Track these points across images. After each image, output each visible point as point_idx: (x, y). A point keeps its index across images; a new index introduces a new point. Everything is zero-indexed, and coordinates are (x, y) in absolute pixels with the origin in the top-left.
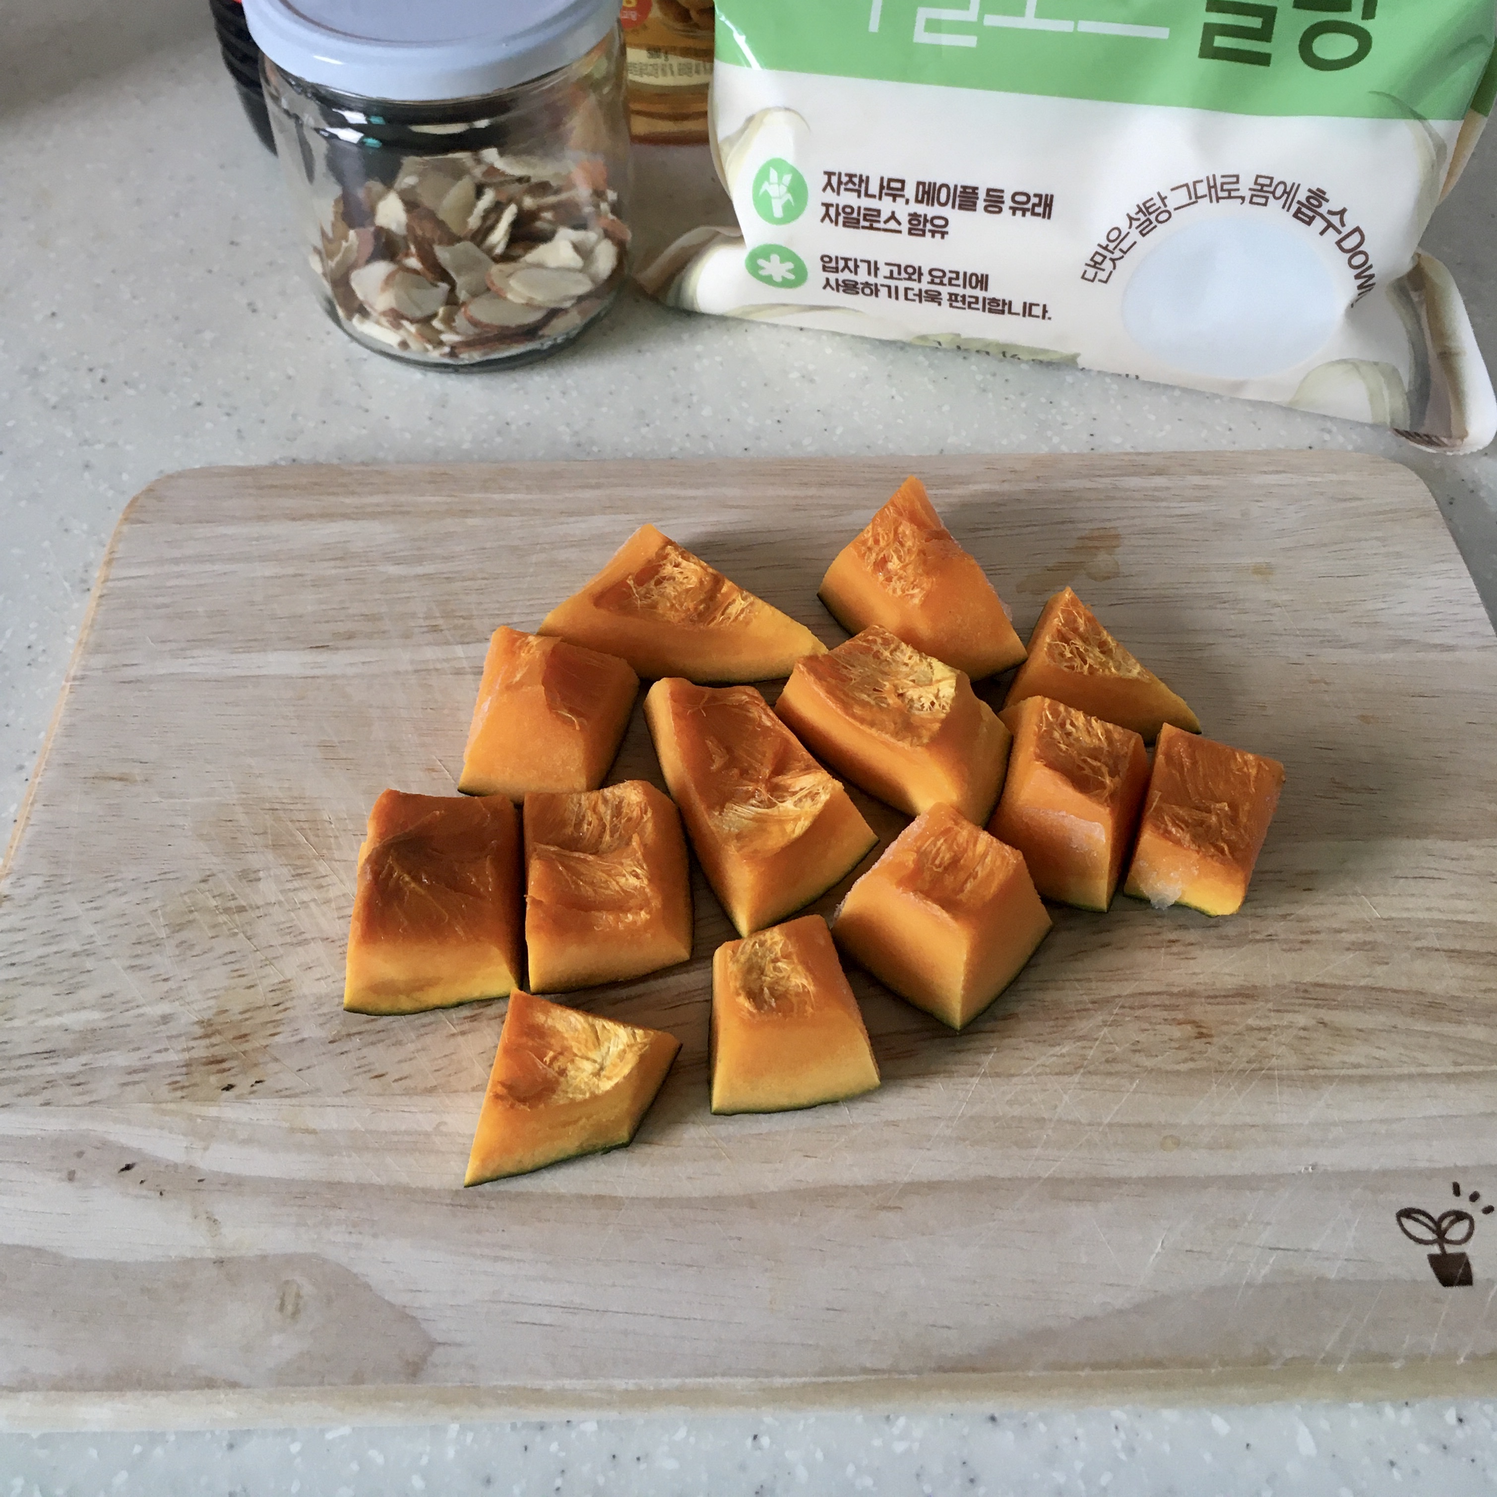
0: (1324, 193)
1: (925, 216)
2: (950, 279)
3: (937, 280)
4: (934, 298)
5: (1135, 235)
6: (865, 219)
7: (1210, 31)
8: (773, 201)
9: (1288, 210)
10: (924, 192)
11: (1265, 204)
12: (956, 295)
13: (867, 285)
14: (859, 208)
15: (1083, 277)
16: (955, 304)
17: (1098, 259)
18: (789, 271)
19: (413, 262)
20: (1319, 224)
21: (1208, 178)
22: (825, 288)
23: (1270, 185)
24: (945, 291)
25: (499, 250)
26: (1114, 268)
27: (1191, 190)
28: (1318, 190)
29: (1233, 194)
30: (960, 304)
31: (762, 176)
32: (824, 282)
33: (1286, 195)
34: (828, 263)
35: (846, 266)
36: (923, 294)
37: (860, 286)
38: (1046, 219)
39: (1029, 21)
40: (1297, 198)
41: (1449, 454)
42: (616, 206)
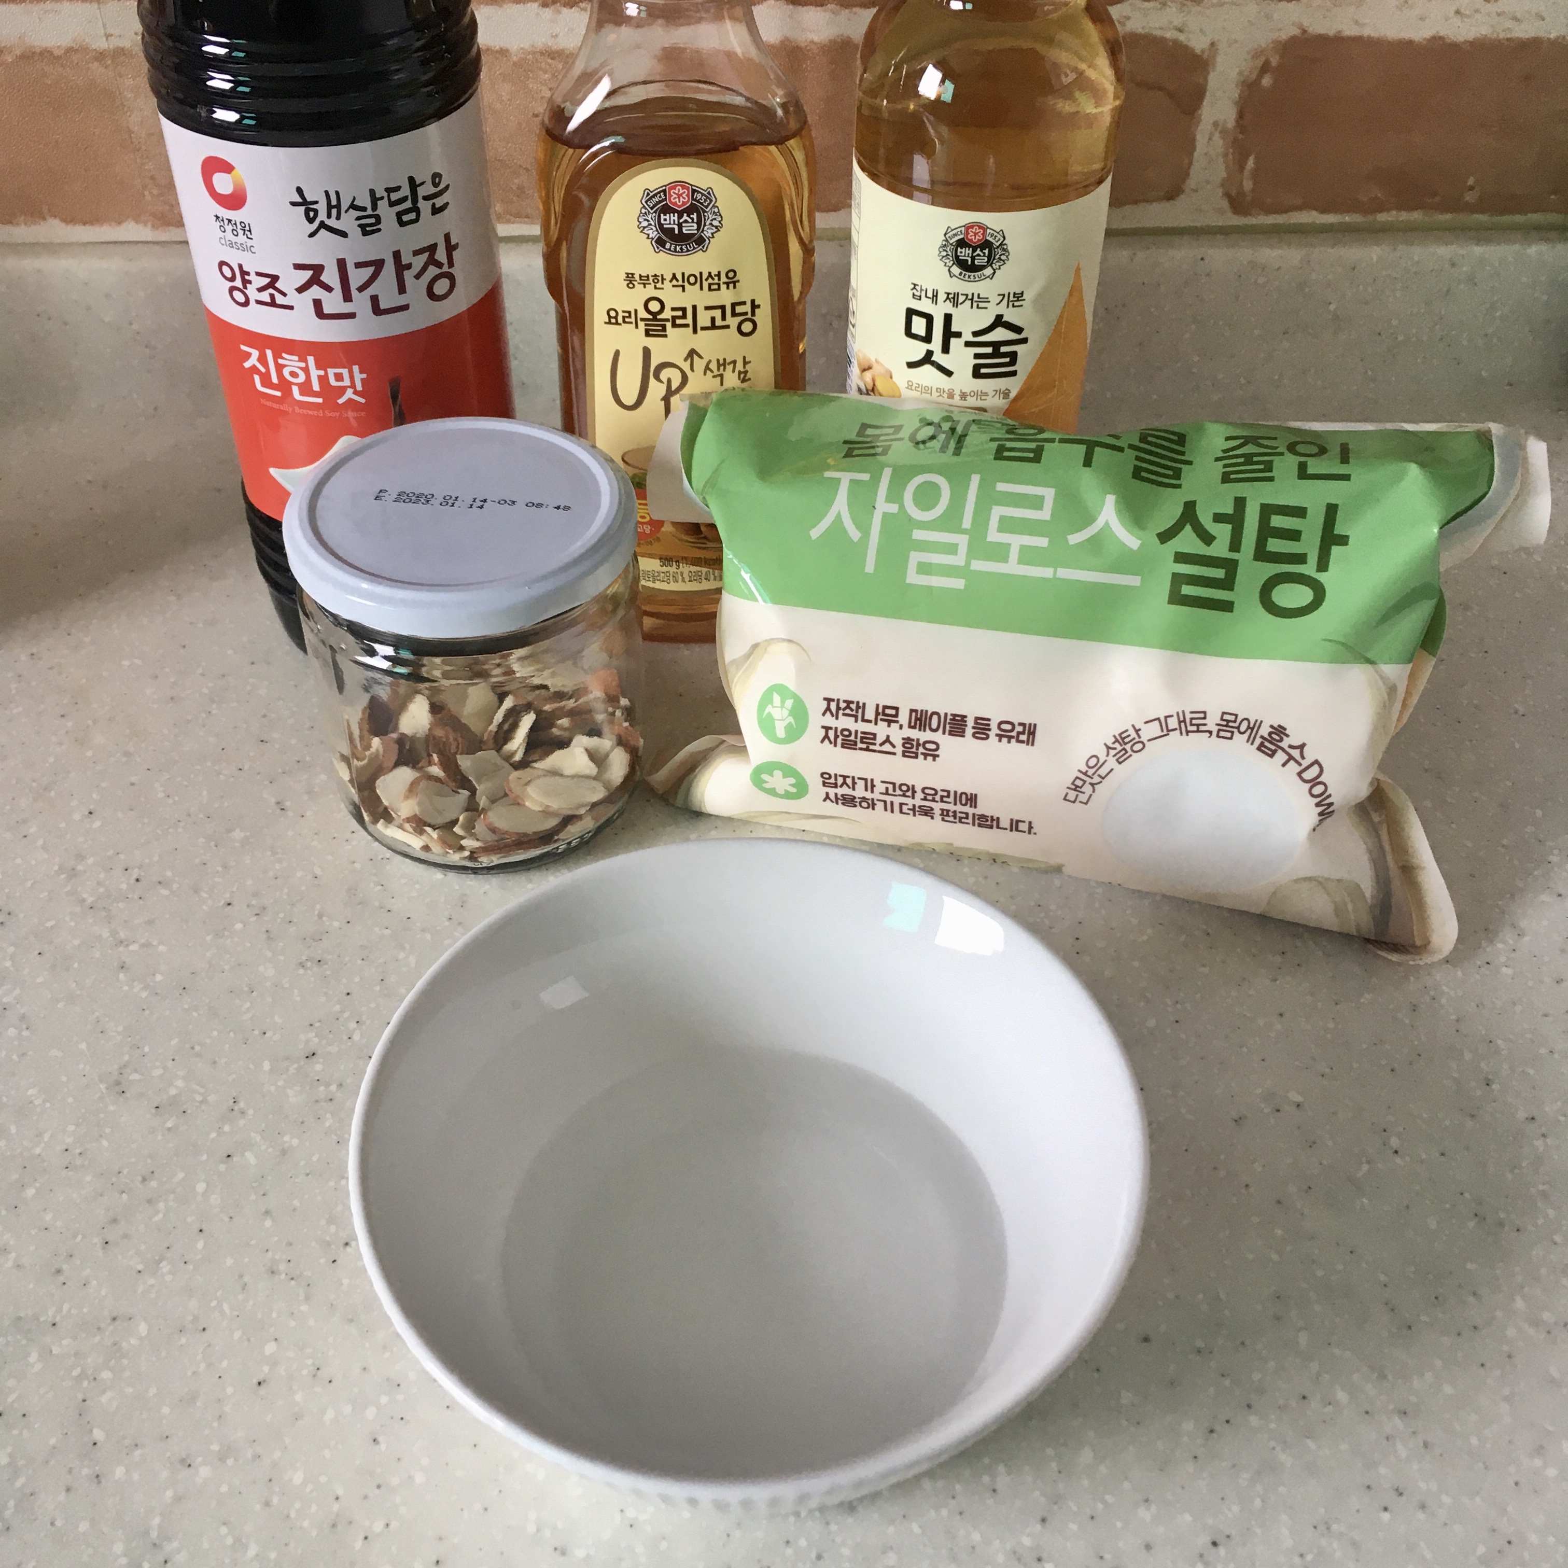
0: (1285, 729)
1: (918, 740)
2: (942, 797)
3: (930, 798)
4: (927, 812)
5: (1112, 762)
6: (862, 742)
7: (1178, 580)
9: (1252, 744)
10: (917, 719)
11: (1231, 738)
12: (948, 811)
13: (864, 799)
14: (856, 732)
15: (1065, 799)
16: (946, 818)
17: (1079, 783)
18: (792, 785)
19: (435, 770)
20: (1281, 757)
21: (1178, 714)
22: (825, 800)
23: (1235, 721)
24: (937, 807)
25: (518, 757)
26: (1094, 791)
27: (1163, 722)
28: (1279, 726)
29: (1202, 728)
30: (952, 819)
31: (766, 700)
32: (824, 796)
33: (1249, 731)
34: (827, 779)
35: (844, 783)
36: (917, 809)
37: (858, 800)
38: (1030, 747)
39: (1012, 567)
40: (1260, 733)
41: (1411, 963)
42: (629, 713)
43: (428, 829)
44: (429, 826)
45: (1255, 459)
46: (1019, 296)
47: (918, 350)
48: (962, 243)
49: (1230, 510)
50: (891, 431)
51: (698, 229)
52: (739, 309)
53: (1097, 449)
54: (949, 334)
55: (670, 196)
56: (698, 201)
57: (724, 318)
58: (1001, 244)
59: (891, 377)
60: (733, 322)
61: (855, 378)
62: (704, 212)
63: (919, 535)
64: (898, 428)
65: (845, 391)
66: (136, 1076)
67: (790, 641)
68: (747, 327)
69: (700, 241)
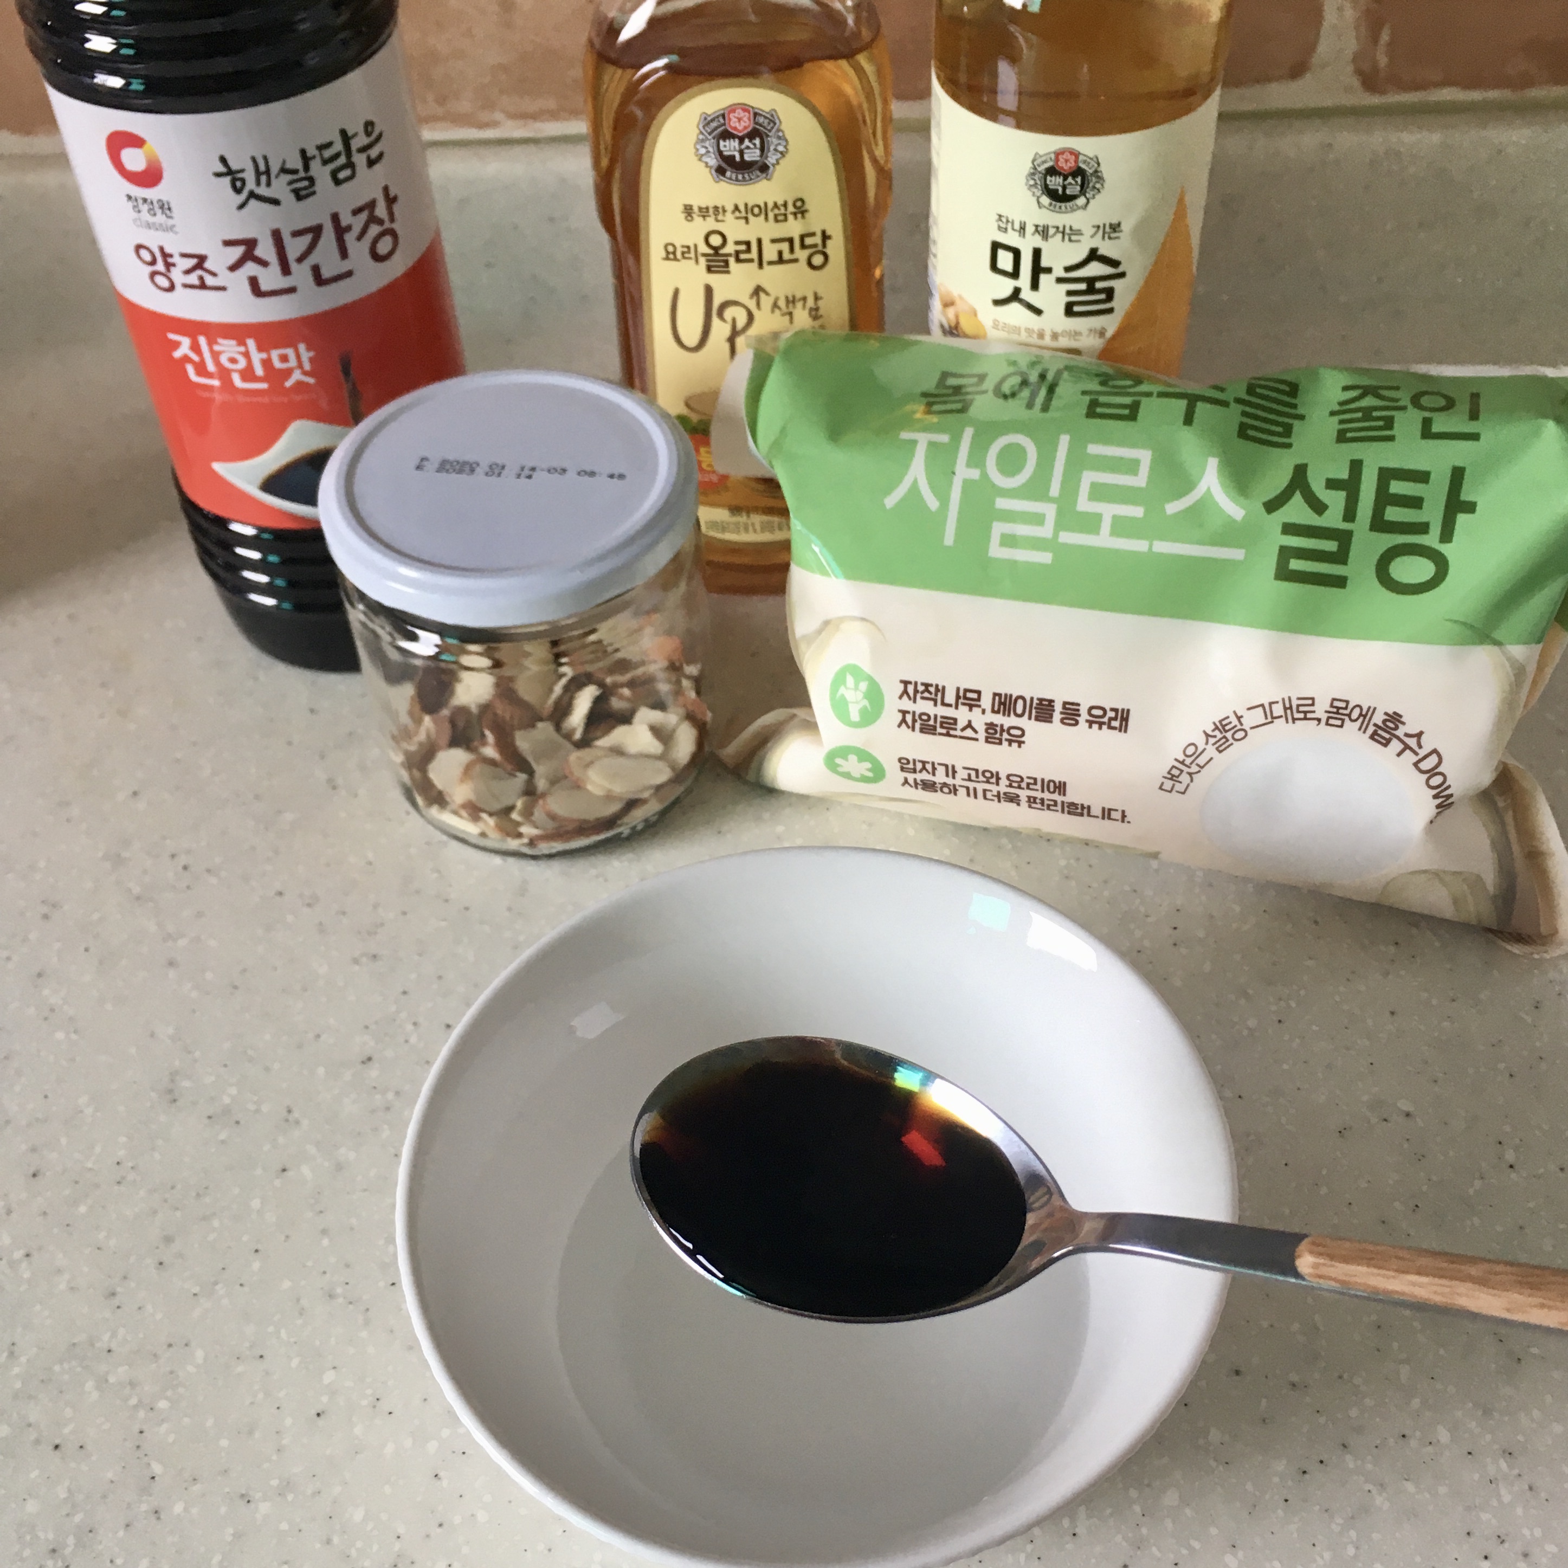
0: (1401, 716)
1: (1002, 726)
2: (1028, 784)
3: (1015, 785)
4: (1014, 799)
5: (1211, 751)
6: (942, 727)
7: (1285, 553)
8: (850, 705)
9: (1364, 732)
10: (1000, 703)
11: (1341, 726)
12: (1035, 798)
13: (945, 785)
14: (936, 716)
15: (1161, 788)
16: (1033, 805)
17: (1176, 772)
18: (869, 770)
19: (490, 751)
20: (1396, 746)
21: (1283, 700)
22: (903, 785)
23: (1346, 708)
24: (1023, 794)
25: (578, 735)
26: (1192, 781)
27: (1267, 710)
28: (1395, 713)
29: (1309, 716)
30: (1039, 806)
31: (839, 680)
32: (903, 781)
33: (1361, 719)
34: (905, 765)
35: (924, 768)
36: (1002, 795)
37: (940, 786)
38: (1122, 733)
39: (1104, 539)
40: (1372, 723)
41: (1536, 956)
42: (698, 682)
43: (484, 816)
44: (486, 812)
45: (1375, 414)
46: (1115, 227)
47: (1005, 287)
48: (1052, 171)
49: (1344, 475)
50: (975, 380)
51: (761, 156)
52: (808, 241)
53: (1200, 405)
54: (1038, 270)
55: (730, 120)
56: (761, 125)
57: (792, 250)
58: (1096, 171)
59: (975, 314)
60: (802, 255)
61: (937, 314)
62: (768, 136)
63: (1002, 503)
64: (982, 378)
65: (927, 331)
66: (186, 1084)
67: (863, 619)
68: (818, 259)
69: (764, 168)
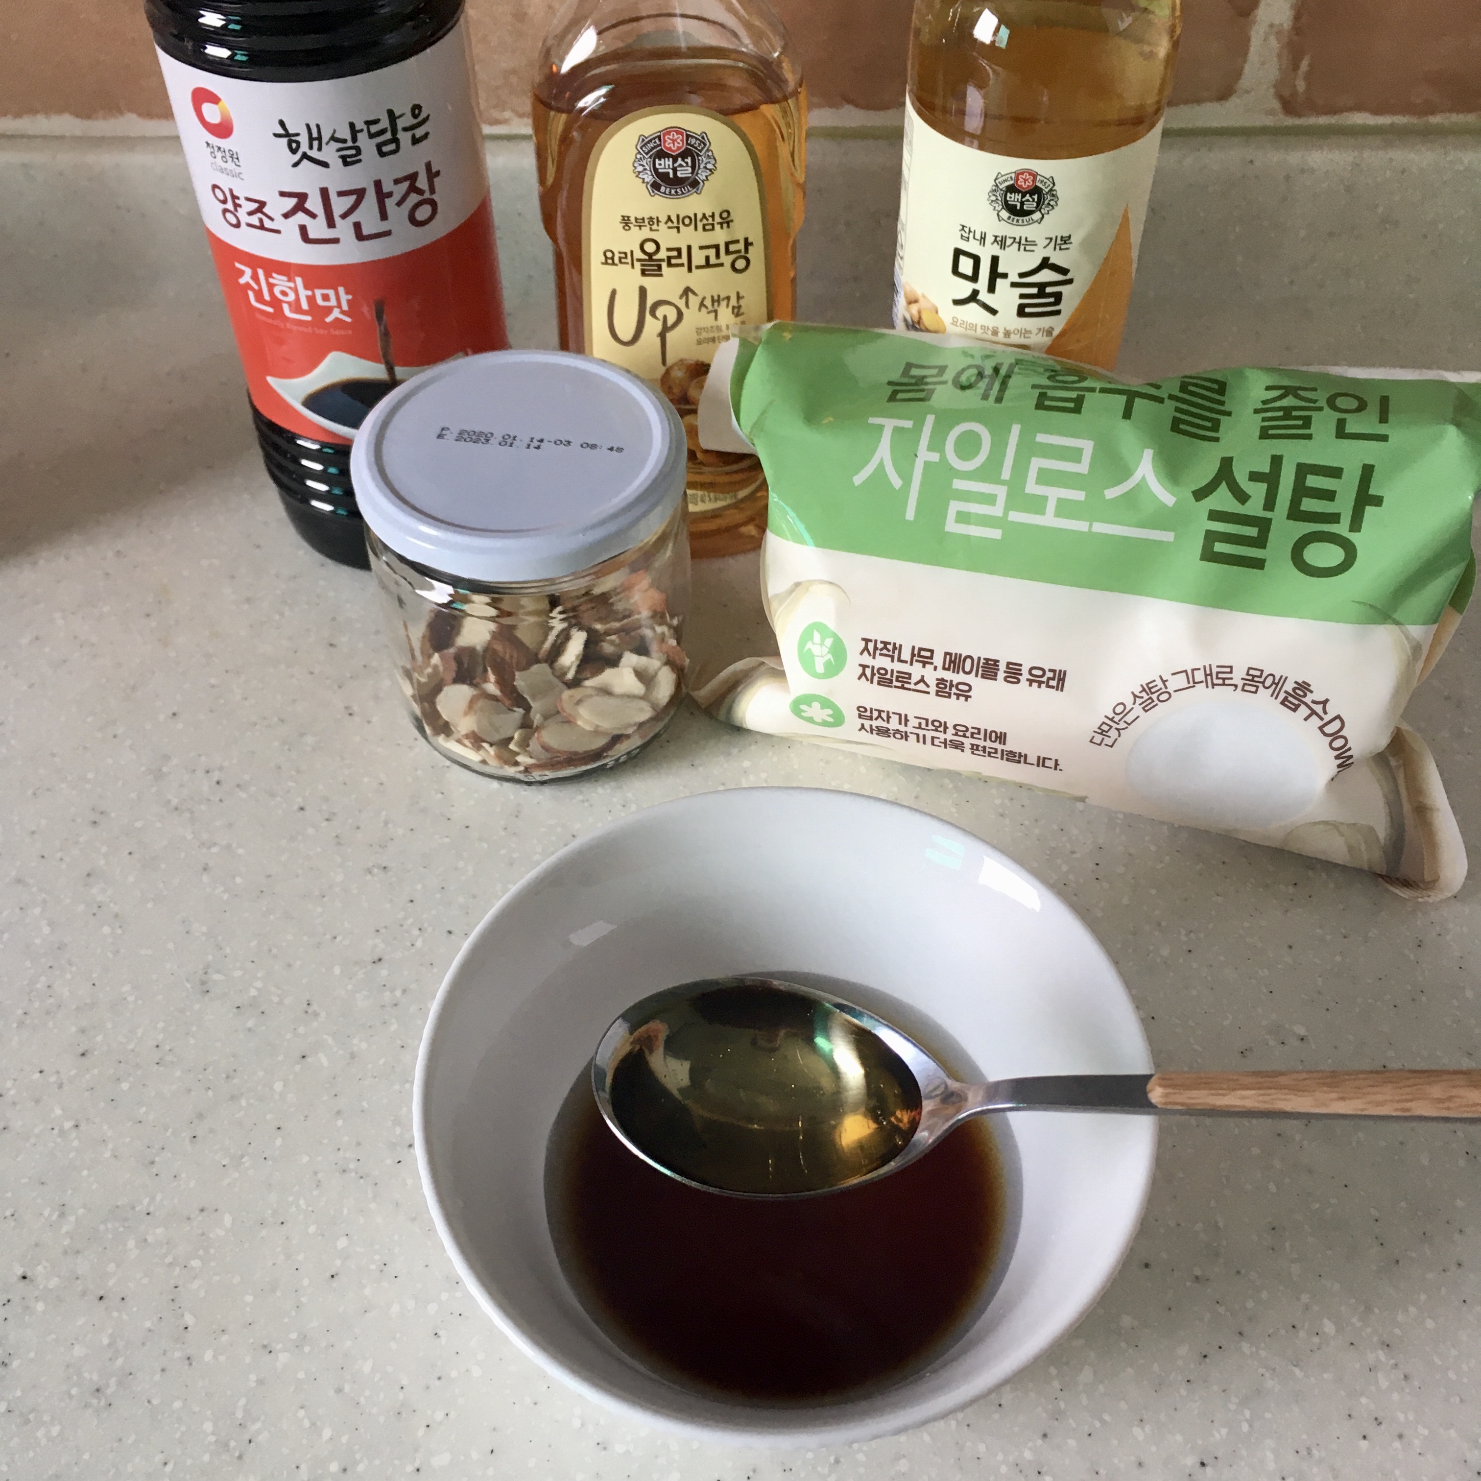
0: (1309, 685)
1: (951, 681)
2: (972, 734)
3: (961, 733)
4: (958, 746)
5: (1138, 710)
6: (897, 680)
7: (1211, 537)
8: (816, 659)
9: (1276, 698)
10: (951, 662)
11: (1256, 692)
12: (978, 746)
13: (897, 732)
14: (892, 671)
15: (1091, 741)
16: (976, 752)
17: (1105, 728)
19: (491, 687)
20: (1303, 711)
21: (1205, 667)
22: (860, 730)
23: (1260, 677)
24: (968, 742)
25: (570, 675)
26: (1119, 736)
27: (1189, 675)
28: (1304, 682)
29: (1227, 682)
30: (981, 753)
31: (806, 636)
32: (860, 726)
33: (1274, 686)
34: (862, 713)
35: (880, 716)
36: (948, 743)
37: (892, 732)
38: (1059, 691)
39: (1049, 519)
40: (1284, 689)
41: (1420, 900)
42: (678, 632)
43: (485, 745)
44: (487, 742)
45: (1294, 413)
46: (1066, 240)
47: (965, 289)
49: (1266, 469)
50: (934, 372)
53: (1137, 400)
54: (995, 275)
58: (1051, 190)
59: (937, 312)
61: (901, 309)
63: (959, 484)
64: (942, 369)
65: (892, 326)
66: (217, 977)
67: (831, 583)
